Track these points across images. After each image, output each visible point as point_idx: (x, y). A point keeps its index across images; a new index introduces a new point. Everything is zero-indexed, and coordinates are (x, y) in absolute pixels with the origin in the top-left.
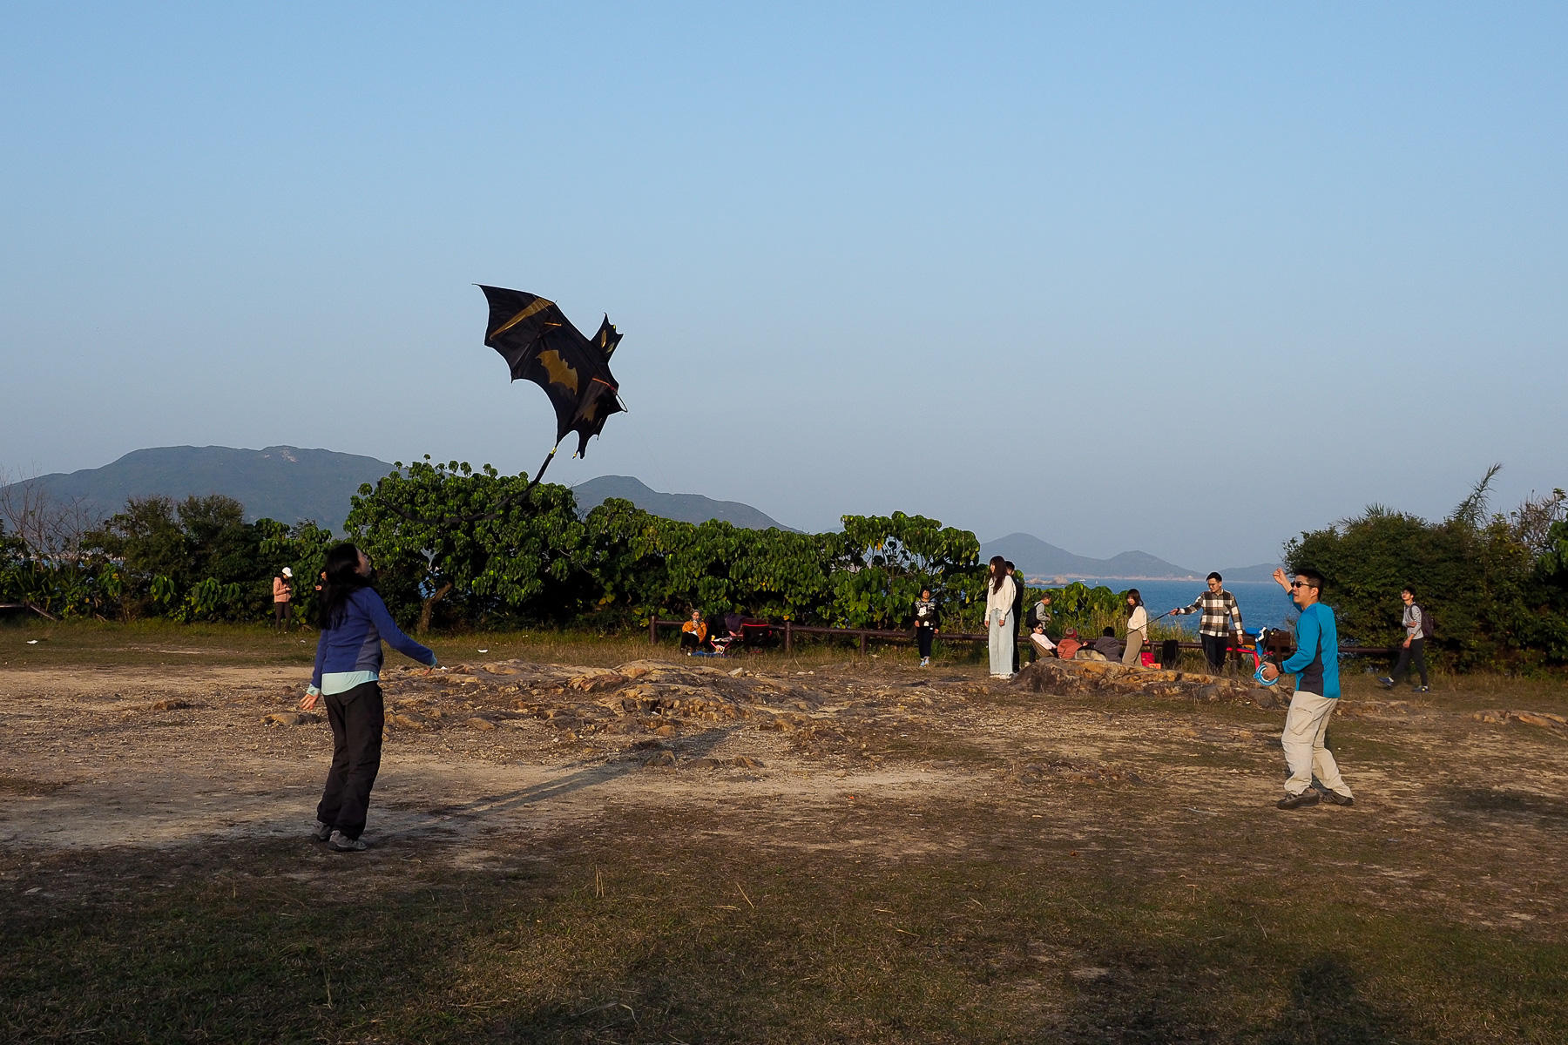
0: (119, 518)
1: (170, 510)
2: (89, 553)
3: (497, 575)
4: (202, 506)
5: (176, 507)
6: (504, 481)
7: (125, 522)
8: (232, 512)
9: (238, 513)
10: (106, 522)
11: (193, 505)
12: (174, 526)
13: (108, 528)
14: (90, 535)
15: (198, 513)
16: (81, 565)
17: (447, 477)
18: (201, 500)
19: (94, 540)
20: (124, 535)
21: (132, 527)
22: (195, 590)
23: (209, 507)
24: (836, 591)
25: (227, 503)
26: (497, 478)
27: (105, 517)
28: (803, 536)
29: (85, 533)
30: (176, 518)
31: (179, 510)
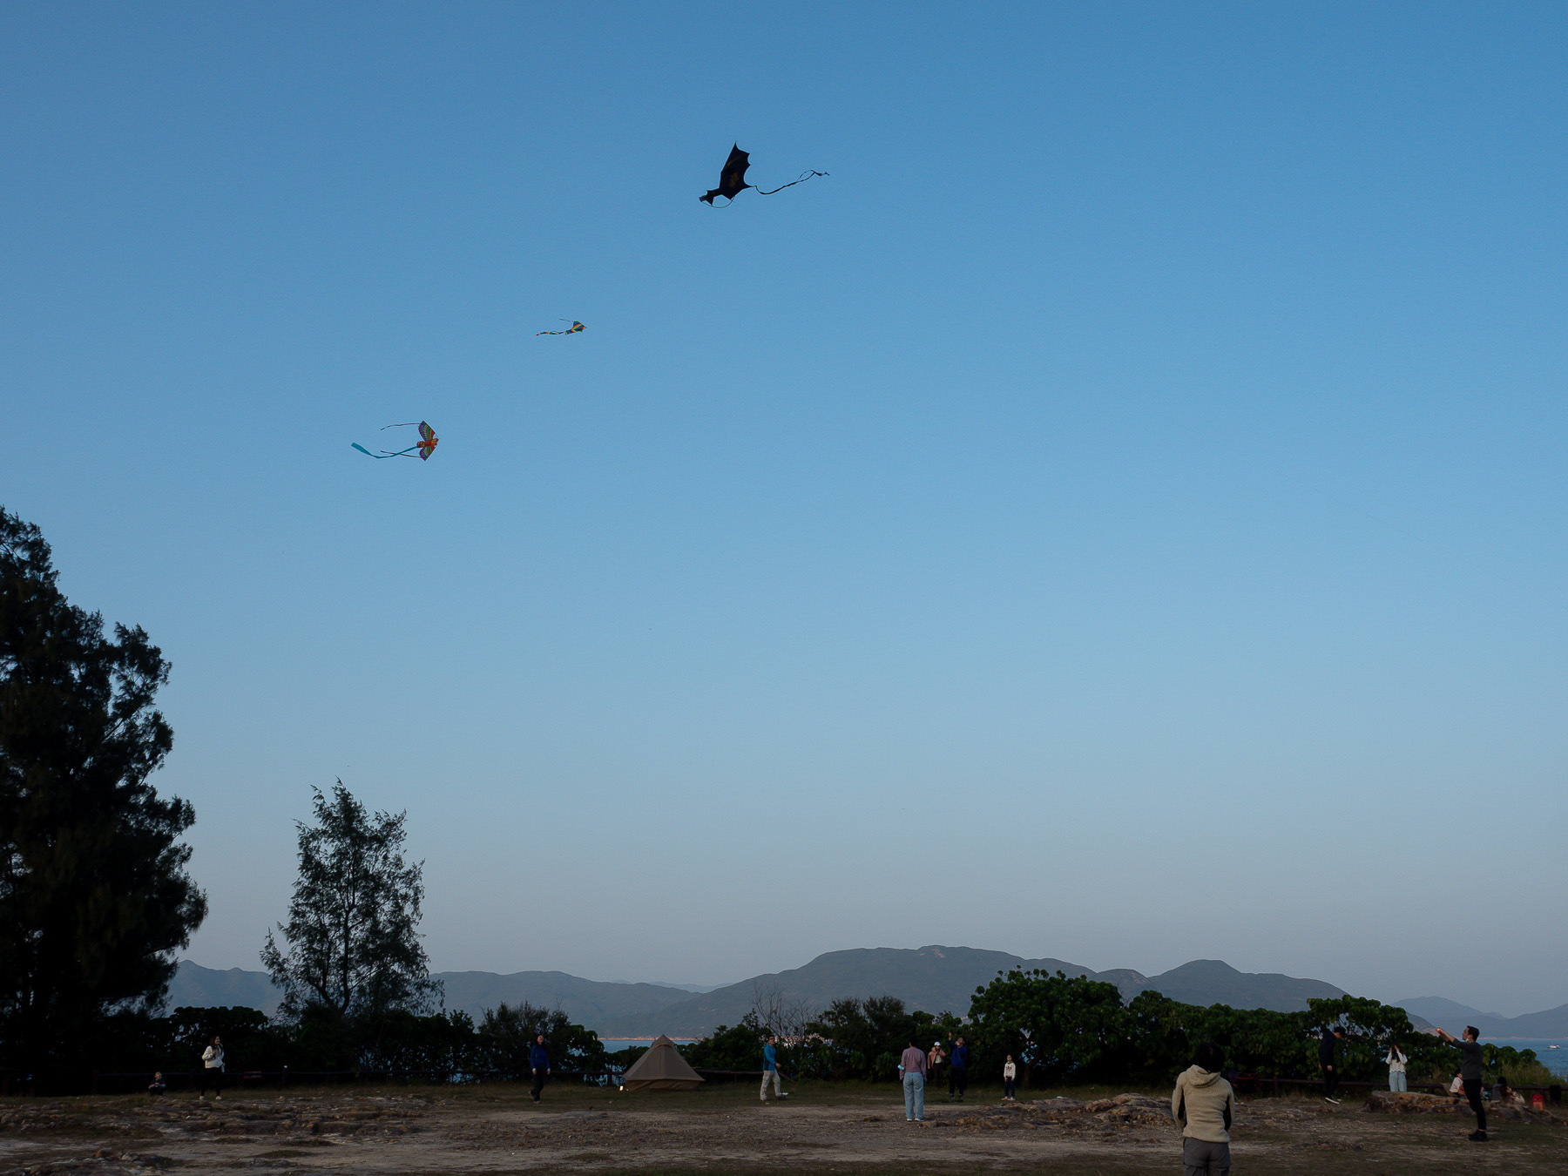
0: (827, 1013)
1: (859, 1007)
2: (810, 1037)
4: (879, 1004)
5: (862, 1005)
6: (1070, 981)
7: (831, 1016)
8: (896, 1007)
9: (901, 1008)
10: (820, 1016)
11: (872, 1003)
12: (861, 1017)
13: (821, 1021)
14: (810, 1025)
15: (876, 1008)
16: (805, 1045)
17: (1033, 980)
18: (877, 1000)
19: (813, 1027)
20: (830, 1024)
21: (835, 1020)
22: (878, 1060)
23: (882, 1004)
24: (1308, 1053)
25: (894, 1001)
26: (1066, 979)
27: (819, 1014)
28: (1282, 1015)
29: (807, 1024)
30: (862, 1012)
31: (864, 1007)
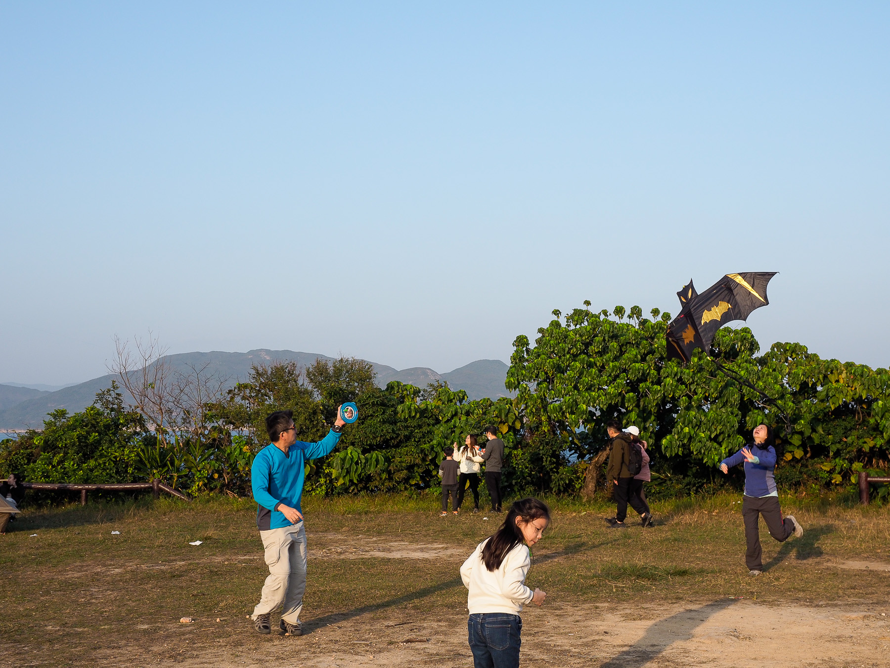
0: (242, 387)
2: (211, 426)
3: (692, 433)
4: (331, 370)
7: (248, 391)
9: (370, 376)
10: (230, 392)
11: (322, 370)
12: (303, 391)
15: (328, 378)
16: (203, 439)
21: (256, 397)
27: (229, 387)
29: (207, 404)
